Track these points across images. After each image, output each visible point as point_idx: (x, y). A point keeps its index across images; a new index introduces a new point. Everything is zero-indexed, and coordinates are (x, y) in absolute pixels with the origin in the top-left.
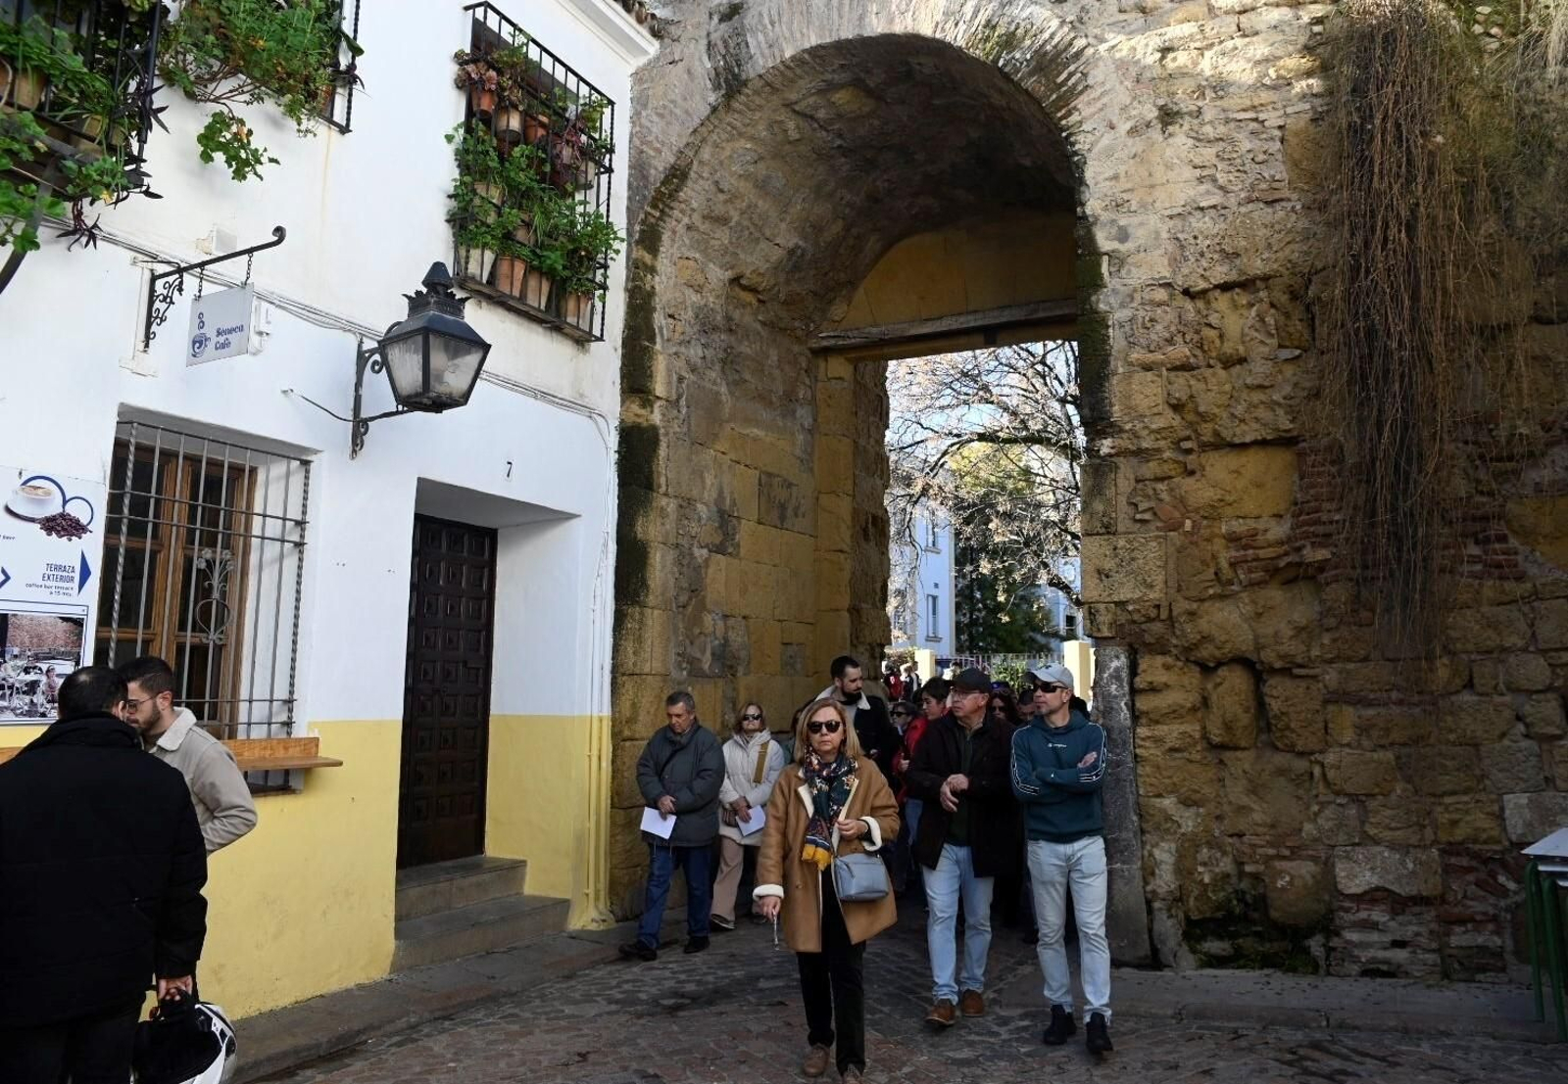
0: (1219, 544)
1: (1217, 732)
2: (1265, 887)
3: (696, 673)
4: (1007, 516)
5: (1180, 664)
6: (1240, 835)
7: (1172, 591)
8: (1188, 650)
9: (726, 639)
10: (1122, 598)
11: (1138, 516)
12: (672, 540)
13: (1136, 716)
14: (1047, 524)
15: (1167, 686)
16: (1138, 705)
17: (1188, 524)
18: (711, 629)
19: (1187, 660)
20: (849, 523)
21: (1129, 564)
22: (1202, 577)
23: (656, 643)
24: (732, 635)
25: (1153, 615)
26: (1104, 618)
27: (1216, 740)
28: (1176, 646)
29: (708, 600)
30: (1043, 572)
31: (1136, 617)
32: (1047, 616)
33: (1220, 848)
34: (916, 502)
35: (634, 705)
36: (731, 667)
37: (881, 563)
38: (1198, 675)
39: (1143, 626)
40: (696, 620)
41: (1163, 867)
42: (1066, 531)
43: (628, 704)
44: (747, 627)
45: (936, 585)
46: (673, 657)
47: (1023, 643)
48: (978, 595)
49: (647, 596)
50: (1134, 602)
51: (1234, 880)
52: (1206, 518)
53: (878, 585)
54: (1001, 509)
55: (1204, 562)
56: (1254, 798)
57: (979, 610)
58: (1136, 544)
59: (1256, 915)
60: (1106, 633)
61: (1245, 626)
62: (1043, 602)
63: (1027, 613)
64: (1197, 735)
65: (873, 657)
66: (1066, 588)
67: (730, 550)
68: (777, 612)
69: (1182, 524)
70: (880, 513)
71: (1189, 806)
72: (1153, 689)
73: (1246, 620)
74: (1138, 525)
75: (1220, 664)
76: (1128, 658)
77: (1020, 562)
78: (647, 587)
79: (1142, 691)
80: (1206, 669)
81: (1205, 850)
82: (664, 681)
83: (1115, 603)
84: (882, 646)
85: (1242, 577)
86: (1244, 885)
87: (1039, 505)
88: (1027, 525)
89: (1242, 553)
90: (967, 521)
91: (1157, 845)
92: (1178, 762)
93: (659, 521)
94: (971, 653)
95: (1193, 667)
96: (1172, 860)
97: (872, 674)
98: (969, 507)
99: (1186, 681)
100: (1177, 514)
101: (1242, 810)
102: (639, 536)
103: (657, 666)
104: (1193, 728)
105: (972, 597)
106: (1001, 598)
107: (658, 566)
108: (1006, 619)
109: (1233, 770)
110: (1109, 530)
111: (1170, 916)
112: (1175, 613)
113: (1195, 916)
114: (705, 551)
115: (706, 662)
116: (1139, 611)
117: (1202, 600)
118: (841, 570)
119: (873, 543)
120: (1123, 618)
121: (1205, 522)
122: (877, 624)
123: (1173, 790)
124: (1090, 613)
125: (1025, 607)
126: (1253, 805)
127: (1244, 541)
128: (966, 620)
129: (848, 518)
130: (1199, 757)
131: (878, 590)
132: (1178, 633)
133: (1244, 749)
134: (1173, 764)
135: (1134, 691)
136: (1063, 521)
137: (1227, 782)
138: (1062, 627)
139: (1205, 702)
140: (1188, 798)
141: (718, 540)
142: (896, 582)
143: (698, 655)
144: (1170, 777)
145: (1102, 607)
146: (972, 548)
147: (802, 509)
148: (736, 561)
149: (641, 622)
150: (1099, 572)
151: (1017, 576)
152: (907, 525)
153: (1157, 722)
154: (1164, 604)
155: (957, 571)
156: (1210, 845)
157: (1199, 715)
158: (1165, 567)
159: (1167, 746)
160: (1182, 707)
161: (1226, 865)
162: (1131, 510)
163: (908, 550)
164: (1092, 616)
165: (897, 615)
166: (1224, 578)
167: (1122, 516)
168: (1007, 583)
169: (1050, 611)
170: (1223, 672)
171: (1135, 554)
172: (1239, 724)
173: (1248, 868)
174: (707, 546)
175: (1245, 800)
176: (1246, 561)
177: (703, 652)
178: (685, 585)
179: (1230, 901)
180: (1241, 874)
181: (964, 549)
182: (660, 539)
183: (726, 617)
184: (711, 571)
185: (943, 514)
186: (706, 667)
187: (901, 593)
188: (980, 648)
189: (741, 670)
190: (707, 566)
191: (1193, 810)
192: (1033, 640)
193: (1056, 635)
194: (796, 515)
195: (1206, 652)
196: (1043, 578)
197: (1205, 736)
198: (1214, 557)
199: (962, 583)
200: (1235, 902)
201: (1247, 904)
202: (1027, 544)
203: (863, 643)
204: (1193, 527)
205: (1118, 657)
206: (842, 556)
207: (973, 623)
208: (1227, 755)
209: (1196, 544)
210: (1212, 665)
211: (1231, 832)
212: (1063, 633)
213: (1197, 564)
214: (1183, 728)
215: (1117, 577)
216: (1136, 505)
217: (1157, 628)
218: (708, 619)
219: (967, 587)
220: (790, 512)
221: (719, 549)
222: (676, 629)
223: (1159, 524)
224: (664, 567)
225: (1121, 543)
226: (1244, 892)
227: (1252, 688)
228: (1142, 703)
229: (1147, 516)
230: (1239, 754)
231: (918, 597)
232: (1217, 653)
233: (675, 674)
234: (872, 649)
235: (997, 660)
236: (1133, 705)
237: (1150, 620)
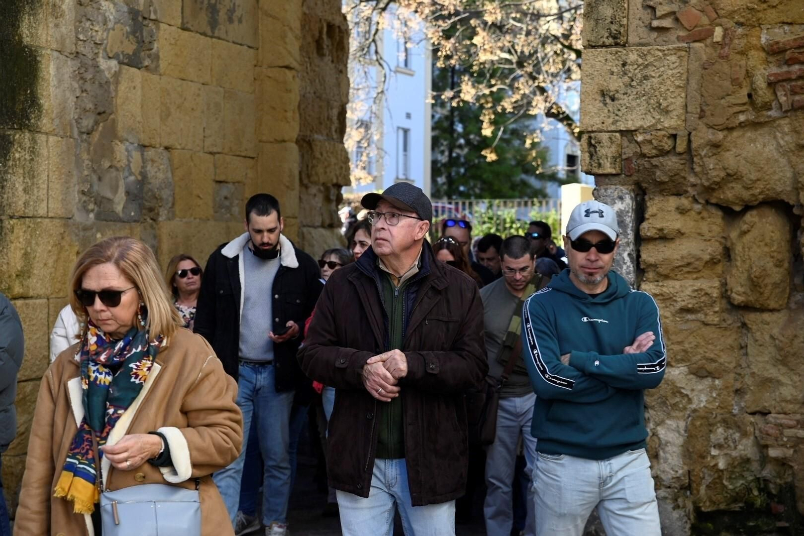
0: (756, 58)
1: (741, 289)
2: (794, 475)
3: (106, 216)
4: (498, 28)
5: (698, 207)
6: (764, 413)
7: (693, 118)
8: (709, 190)
9: (144, 175)
10: (630, 126)
11: (655, 23)
12: (70, 47)
13: (640, 270)
14: (545, 40)
15: (680, 233)
16: (644, 256)
17: (718, 32)
18: (124, 162)
19: (707, 202)
20: (298, 32)
21: (640, 83)
22: (731, 99)
23: (54, 177)
24: (151, 170)
25: (667, 148)
26: (607, 151)
27: (738, 299)
28: (694, 186)
29: (120, 126)
30: (538, 100)
31: (646, 150)
32: (543, 156)
33: (739, 428)
34: (384, 9)
35: (26, 255)
36: (151, 210)
37: (339, 85)
38: (719, 221)
39: (655, 161)
40: (104, 150)
41: (669, 448)
42: (570, 47)
43: (19, 254)
44: (170, 160)
45: (408, 116)
46: (76, 196)
47: (513, 187)
48: (459, 128)
49: (39, 118)
50: (645, 131)
51: (755, 466)
52: (741, 24)
53: (335, 112)
54: (489, 19)
55: (735, 82)
56: (784, 370)
57: (460, 147)
58: (650, 59)
59: (781, 508)
60: (608, 169)
61: (783, 161)
62: (538, 137)
63: (518, 151)
64: (715, 294)
65: (327, 199)
66: (566, 119)
67: (147, 62)
68: (208, 142)
69: (711, 33)
70: (337, 21)
71: (703, 377)
72: (663, 237)
73: (784, 154)
74: (655, 35)
75: (747, 208)
76: (635, 199)
77: (511, 86)
78: (40, 107)
79: (650, 240)
80: (730, 214)
81: (720, 430)
82: (66, 225)
83: (621, 132)
84: (339, 187)
85: (783, 99)
86: (768, 472)
87: (537, 16)
88: (521, 40)
89: (785, 69)
90: (447, 34)
91: (661, 423)
92: (692, 325)
93: (51, 22)
94: (450, 197)
95: (713, 210)
96: (680, 441)
97: (327, 222)
98: (450, 16)
99: (704, 227)
100: (705, 20)
101: (767, 383)
102: (26, 40)
103: (56, 207)
104: (710, 285)
105: (451, 130)
106: (487, 131)
107: (53, 81)
108: (491, 157)
109: (758, 335)
110: (618, 41)
111: (676, 507)
112: (694, 145)
113: (706, 508)
114: (114, 63)
115: (119, 202)
116: (650, 142)
117: (730, 129)
118: (289, 91)
119: (328, 59)
120: (630, 151)
121: (740, 30)
122: (333, 160)
123: (684, 358)
124: (590, 144)
125: (516, 143)
126: (781, 378)
127: (788, 55)
128: (444, 159)
129: (296, 25)
130: (716, 320)
131: (335, 118)
132: (698, 169)
133: (772, 311)
134: (684, 327)
135: (639, 240)
136: (566, 36)
137: (750, 350)
138: (561, 168)
139: (727, 253)
140: (702, 368)
141: (130, 48)
142: (356, 111)
143: (109, 195)
144: (679, 343)
145: (604, 137)
146: (453, 68)
147: (238, 13)
148: (155, 78)
149: (32, 151)
150: (603, 94)
151: (507, 104)
152: (372, 38)
153: (667, 277)
154: (682, 133)
155: (434, 98)
156: (726, 423)
157: (719, 268)
158: (685, 87)
159: (678, 306)
160: (699, 259)
161: (746, 448)
162: (646, 15)
163: (374, 70)
164: (592, 147)
165: (359, 153)
166: (759, 101)
167: (634, 23)
168: (495, 113)
169: (547, 149)
170: (750, 217)
171: (650, 71)
172: (767, 281)
173: (773, 453)
174: (115, 57)
175: (773, 372)
176: (789, 80)
177: (115, 190)
178: (90, 106)
179: (749, 490)
180: (764, 460)
181: (443, 70)
182: (54, 46)
183: (143, 147)
184: (122, 87)
185: (417, 23)
186: (119, 208)
187: (364, 125)
188: (461, 194)
189: (163, 214)
190: (117, 83)
191: (708, 381)
192: (524, 184)
193: (553, 178)
194: (231, 20)
195: (731, 193)
196: (539, 107)
197: (725, 295)
198: (749, 75)
199: (441, 112)
200: (756, 493)
201: (770, 495)
202: (520, 64)
203: (315, 183)
204: (724, 37)
205: (621, 198)
206: (289, 74)
207: (453, 162)
208: (751, 318)
209: (725, 57)
210: (737, 208)
211: (754, 408)
212: (562, 175)
213: (727, 84)
214: (698, 284)
215: (624, 100)
216: (653, 9)
217: (672, 163)
218: (120, 150)
219: (447, 118)
220: (222, 16)
221: (133, 61)
222: (78, 162)
223: (682, 33)
224: (60, 81)
225: (633, 57)
226: (766, 481)
227: (788, 237)
228: (649, 254)
229: (667, 23)
230: (766, 316)
231: (386, 129)
232: (746, 195)
233: (79, 217)
234: (327, 189)
235: (481, 207)
236: (639, 256)
237: (663, 153)
